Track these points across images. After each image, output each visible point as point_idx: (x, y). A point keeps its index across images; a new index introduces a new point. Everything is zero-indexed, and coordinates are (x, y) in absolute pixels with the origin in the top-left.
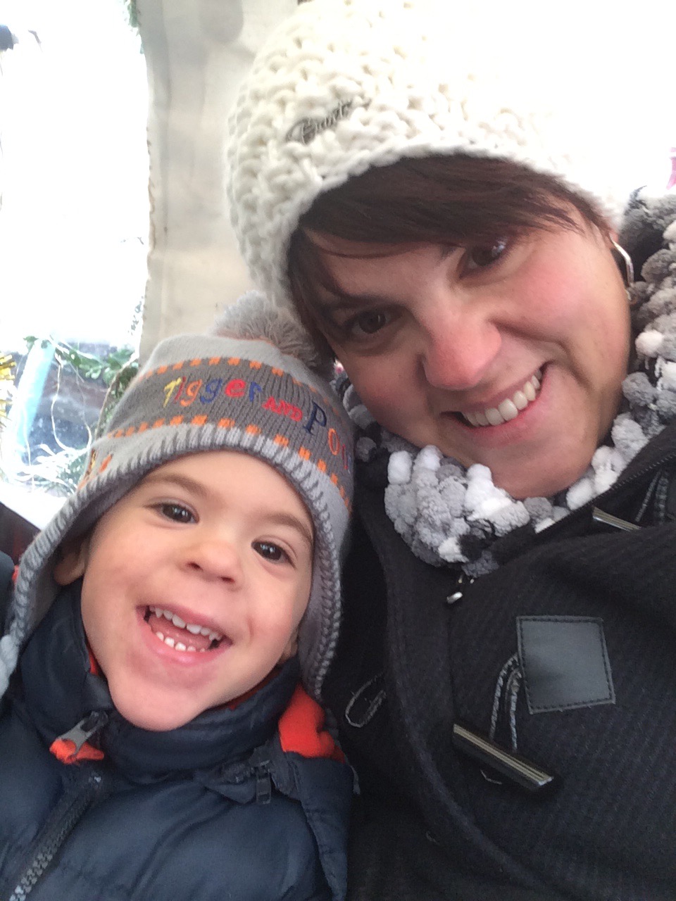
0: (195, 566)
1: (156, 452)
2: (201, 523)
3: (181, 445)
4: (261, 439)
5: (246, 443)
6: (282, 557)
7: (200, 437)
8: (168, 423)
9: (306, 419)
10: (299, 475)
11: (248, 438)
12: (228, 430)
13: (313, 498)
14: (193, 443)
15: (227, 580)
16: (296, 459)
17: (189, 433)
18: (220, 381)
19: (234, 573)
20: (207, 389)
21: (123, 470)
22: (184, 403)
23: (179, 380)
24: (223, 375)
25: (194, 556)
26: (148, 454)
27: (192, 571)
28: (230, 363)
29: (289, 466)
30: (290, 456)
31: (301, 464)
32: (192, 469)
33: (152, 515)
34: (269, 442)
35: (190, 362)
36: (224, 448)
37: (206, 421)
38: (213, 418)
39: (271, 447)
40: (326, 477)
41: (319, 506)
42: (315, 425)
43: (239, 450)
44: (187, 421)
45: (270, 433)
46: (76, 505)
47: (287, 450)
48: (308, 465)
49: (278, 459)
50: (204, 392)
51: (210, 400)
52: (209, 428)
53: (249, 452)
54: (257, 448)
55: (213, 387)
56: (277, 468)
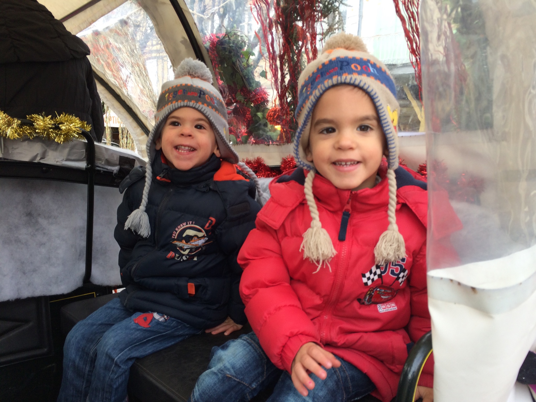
0: (182, 135)
1: (167, 113)
2: (182, 126)
3: (172, 109)
4: (188, 103)
5: (185, 105)
6: (202, 128)
7: (175, 106)
8: (168, 105)
9: (199, 95)
10: (200, 109)
11: (185, 103)
12: (181, 103)
13: (205, 113)
14: (174, 108)
15: (190, 136)
16: (198, 105)
17: (172, 106)
18: (176, 91)
19: (191, 134)
20: (174, 94)
21: (162, 119)
22: (170, 99)
23: (168, 94)
24: (177, 89)
25: (181, 133)
26: (166, 113)
27: (182, 136)
28: (178, 86)
29: (197, 107)
30: (196, 104)
31: (199, 106)
32: (175, 114)
33: (171, 127)
34: (190, 103)
35: (169, 88)
36: (181, 107)
37: (176, 102)
38: (177, 101)
39: (191, 104)
40: (207, 107)
41: (207, 114)
42: (201, 95)
43: (184, 106)
44: (172, 103)
45: (190, 100)
46: (154, 130)
47: (195, 104)
48: (201, 106)
49: (194, 106)
50: (174, 95)
51: (175, 97)
52: (177, 103)
53: (187, 106)
54: (188, 105)
55: (175, 93)
56: (194, 108)
